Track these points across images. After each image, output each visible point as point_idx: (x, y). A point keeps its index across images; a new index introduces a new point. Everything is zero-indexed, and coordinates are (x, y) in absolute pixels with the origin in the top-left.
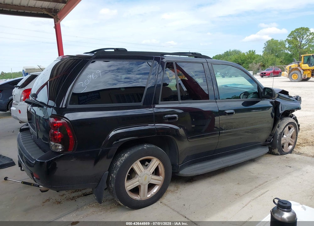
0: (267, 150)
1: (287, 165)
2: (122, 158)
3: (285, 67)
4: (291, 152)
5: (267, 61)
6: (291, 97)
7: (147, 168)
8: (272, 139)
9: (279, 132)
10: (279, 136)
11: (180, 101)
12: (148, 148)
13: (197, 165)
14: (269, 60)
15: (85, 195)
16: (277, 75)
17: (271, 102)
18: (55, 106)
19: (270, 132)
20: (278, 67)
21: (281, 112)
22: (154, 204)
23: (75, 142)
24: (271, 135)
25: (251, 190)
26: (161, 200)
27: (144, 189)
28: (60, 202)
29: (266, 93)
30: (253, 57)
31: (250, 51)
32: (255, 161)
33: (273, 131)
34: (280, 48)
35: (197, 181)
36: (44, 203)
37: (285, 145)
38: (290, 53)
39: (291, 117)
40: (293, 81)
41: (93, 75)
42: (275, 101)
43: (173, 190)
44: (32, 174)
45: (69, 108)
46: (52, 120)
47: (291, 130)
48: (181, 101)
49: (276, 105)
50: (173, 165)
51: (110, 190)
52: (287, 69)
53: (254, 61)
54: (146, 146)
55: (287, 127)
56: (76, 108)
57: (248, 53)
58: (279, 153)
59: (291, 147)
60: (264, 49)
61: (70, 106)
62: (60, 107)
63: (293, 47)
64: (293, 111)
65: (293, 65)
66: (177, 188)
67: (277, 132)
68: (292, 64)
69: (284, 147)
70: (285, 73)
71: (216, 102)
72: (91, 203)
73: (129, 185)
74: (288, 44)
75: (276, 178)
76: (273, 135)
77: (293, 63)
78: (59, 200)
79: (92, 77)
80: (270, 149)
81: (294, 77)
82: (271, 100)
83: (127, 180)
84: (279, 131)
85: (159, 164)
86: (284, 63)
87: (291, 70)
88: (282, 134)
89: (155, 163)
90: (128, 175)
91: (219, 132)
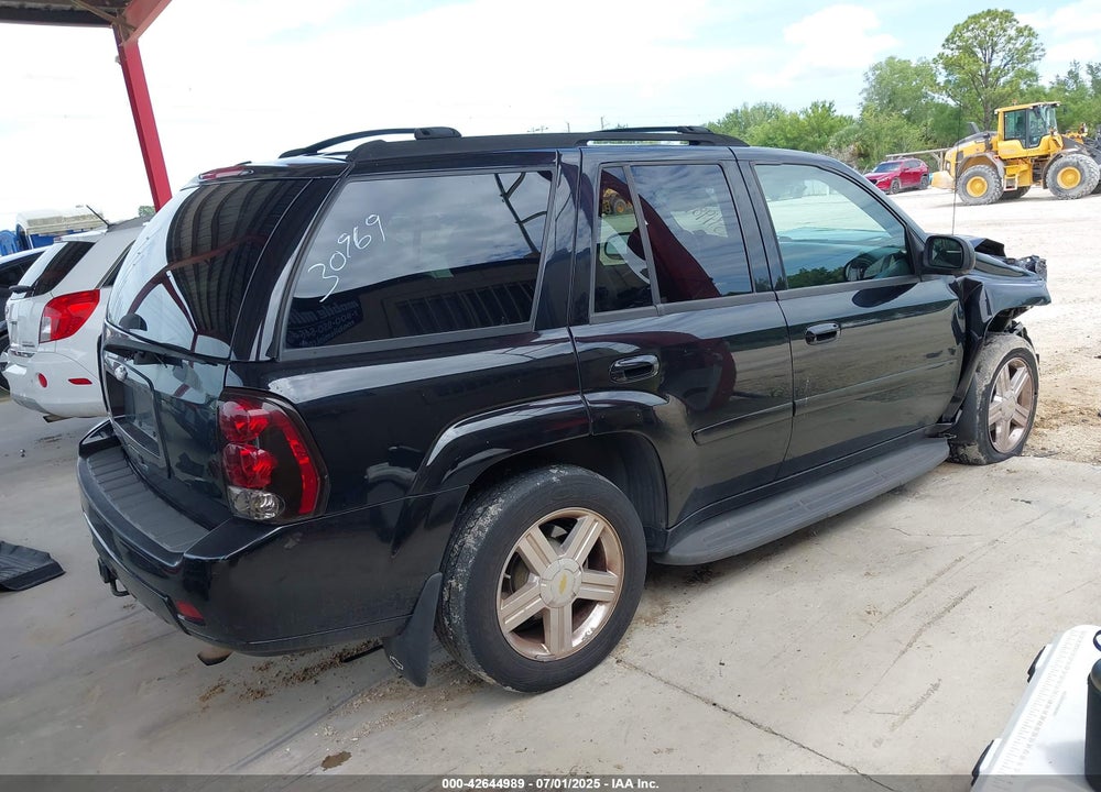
0: (942, 450)
1: (1016, 497)
2: (481, 522)
3: (939, 154)
4: (1018, 451)
5: (877, 138)
6: (1012, 261)
7: (565, 549)
8: (960, 412)
9: (981, 387)
10: (979, 399)
11: (660, 306)
12: (563, 479)
13: (724, 523)
14: (884, 132)
15: (348, 659)
16: (915, 184)
17: (954, 286)
18: (233, 358)
19: (953, 390)
20: (914, 156)
21: (986, 318)
22: (594, 670)
23: (323, 480)
24: (955, 399)
25: (915, 593)
26: (617, 652)
27: (559, 619)
28: (261, 693)
29: (935, 254)
30: (826, 126)
31: (815, 105)
32: (906, 490)
33: (962, 382)
34: (920, 88)
35: (723, 575)
36: (205, 698)
37: (999, 430)
38: (952, 103)
39: (1012, 330)
40: (971, 201)
41: (355, 235)
42: (966, 281)
43: (648, 615)
44: (170, 604)
45: (285, 360)
46: (229, 409)
47: (1017, 376)
48: (662, 305)
49: (969, 294)
50: (648, 531)
51: (446, 634)
52: (948, 162)
53: (832, 140)
54: (556, 474)
55: (1006, 366)
56: (310, 360)
57: (810, 111)
58: (982, 458)
59: (1018, 433)
60: (865, 95)
61: (287, 354)
62: (253, 358)
63: (964, 80)
64: (1020, 310)
65: (971, 147)
66: (661, 605)
67: (973, 385)
68: (964, 142)
69: (997, 436)
70: (943, 177)
71: (777, 300)
72: (374, 686)
73: (512, 612)
74: (944, 73)
75: (989, 544)
76: (962, 399)
77: (968, 141)
78: (260, 687)
79: (352, 242)
80: (954, 446)
81: (975, 189)
82: (951, 279)
83: (502, 598)
84: (981, 384)
85: (604, 530)
86: (935, 141)
87: (964, 164)
88: (990, 392)
89: (590, 528)
90: (505, 580)
91: (794, 404)
